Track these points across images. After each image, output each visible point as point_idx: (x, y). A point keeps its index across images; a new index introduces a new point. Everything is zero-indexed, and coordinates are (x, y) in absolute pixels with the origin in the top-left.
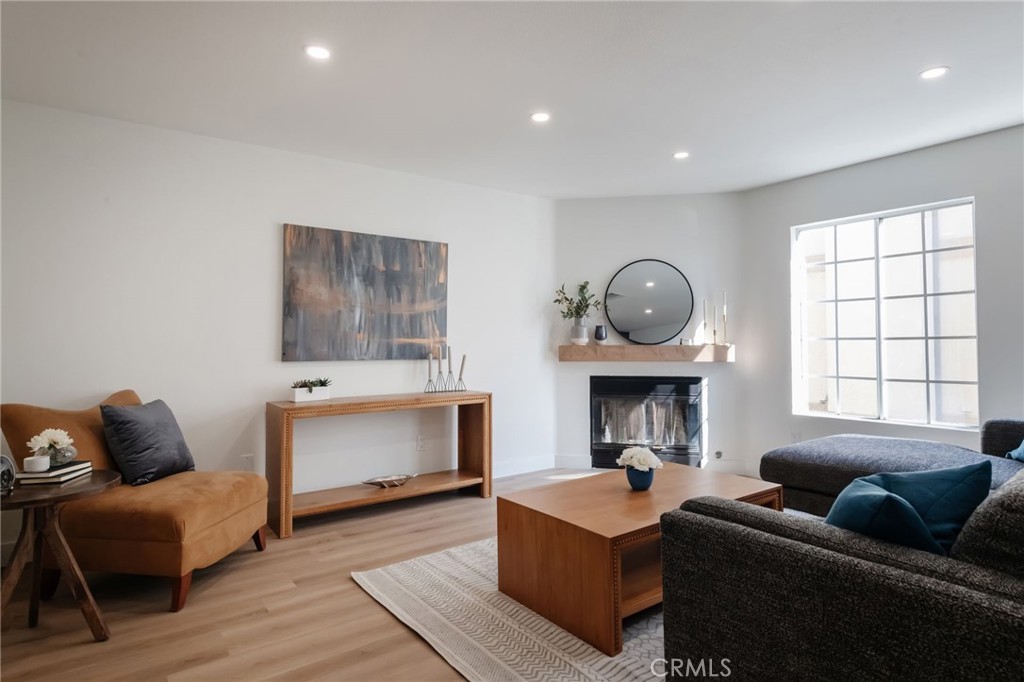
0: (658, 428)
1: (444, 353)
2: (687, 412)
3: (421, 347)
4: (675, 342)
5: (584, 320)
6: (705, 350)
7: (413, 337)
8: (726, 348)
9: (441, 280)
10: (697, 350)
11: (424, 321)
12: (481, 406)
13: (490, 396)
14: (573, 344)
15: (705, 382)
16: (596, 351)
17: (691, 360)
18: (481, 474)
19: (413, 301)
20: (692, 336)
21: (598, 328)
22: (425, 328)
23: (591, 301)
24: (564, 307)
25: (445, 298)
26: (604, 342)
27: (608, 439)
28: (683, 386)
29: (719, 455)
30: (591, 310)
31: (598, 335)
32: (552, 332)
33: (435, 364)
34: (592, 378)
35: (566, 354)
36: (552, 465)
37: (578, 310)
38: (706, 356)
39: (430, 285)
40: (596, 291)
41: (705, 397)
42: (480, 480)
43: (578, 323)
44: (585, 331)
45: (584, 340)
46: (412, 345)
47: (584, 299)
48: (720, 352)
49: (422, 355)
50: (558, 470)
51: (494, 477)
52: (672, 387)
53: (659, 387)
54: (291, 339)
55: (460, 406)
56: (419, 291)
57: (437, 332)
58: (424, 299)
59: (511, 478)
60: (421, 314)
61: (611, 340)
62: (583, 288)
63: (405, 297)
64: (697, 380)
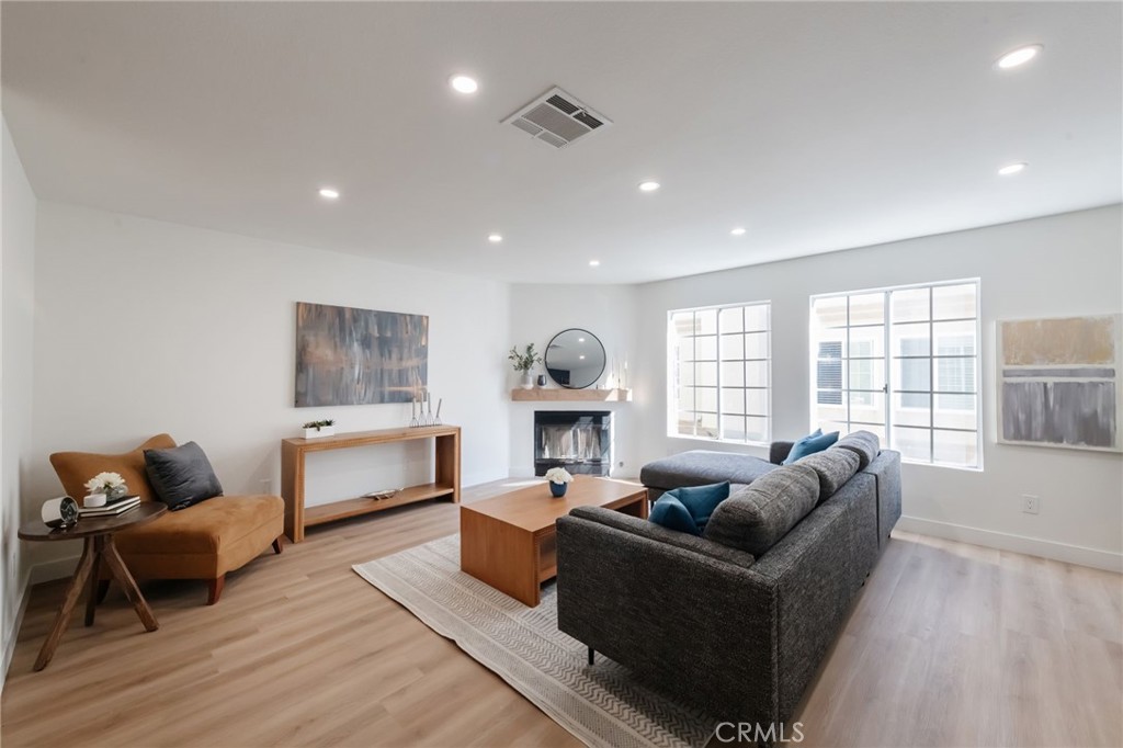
0: (581, 447)
1: (425, 397)
2: (600, 435)
3: (407, 393)
4: (593, 387)
5: (530, 371)
6: (613, 393)
7: (401, 386)
8: (626, 391)
9: (423, 343)
10: (608, 392)
11: (410, 373)
12: (452, 437)
13: (459, 429)
14: (523, 389)
15: (612, 415)
16: (538, 394)
17: (603, 400)
18: (452, 486)
19: (401, 359)
20: (604, 383)
21: (540, 377)
22: (410, 379)
23: (535, 358)
24: (516, 362)
25: (426, 356)
26: (544, 387)
27: (547, 455)
28: (598, 417)
29: (621, 464)
30: (535, 364)
31: (540, 382)
32: (507, 380)
33: (418, 405)
34: (536, 412)
35: (517, 395)
36: (506, 476)
37: (526, 365)
38: (613, 397)
39: (414, 347)
40: (538, 351)
41: (613, 425)
42: (451, 490)
43: (526, 373)
44: (531, 379)
45: (530, 386)
46: (400, 392)
47: (530, 356)
48: (622, 394)
49: (408, 399)
50: (512, 479)
51: (462, 486)
52: (591, 418)
53: (582, 418)
54: (302, 390)
55: (437, 438)
56: (406, 350)
57: (420, 382)
58: (410, 357)
59: (476, 487)
60: (407, 370)
61: (550, 385)
62: (529, 348)
63: (394, 356)
64: (607, 413)
